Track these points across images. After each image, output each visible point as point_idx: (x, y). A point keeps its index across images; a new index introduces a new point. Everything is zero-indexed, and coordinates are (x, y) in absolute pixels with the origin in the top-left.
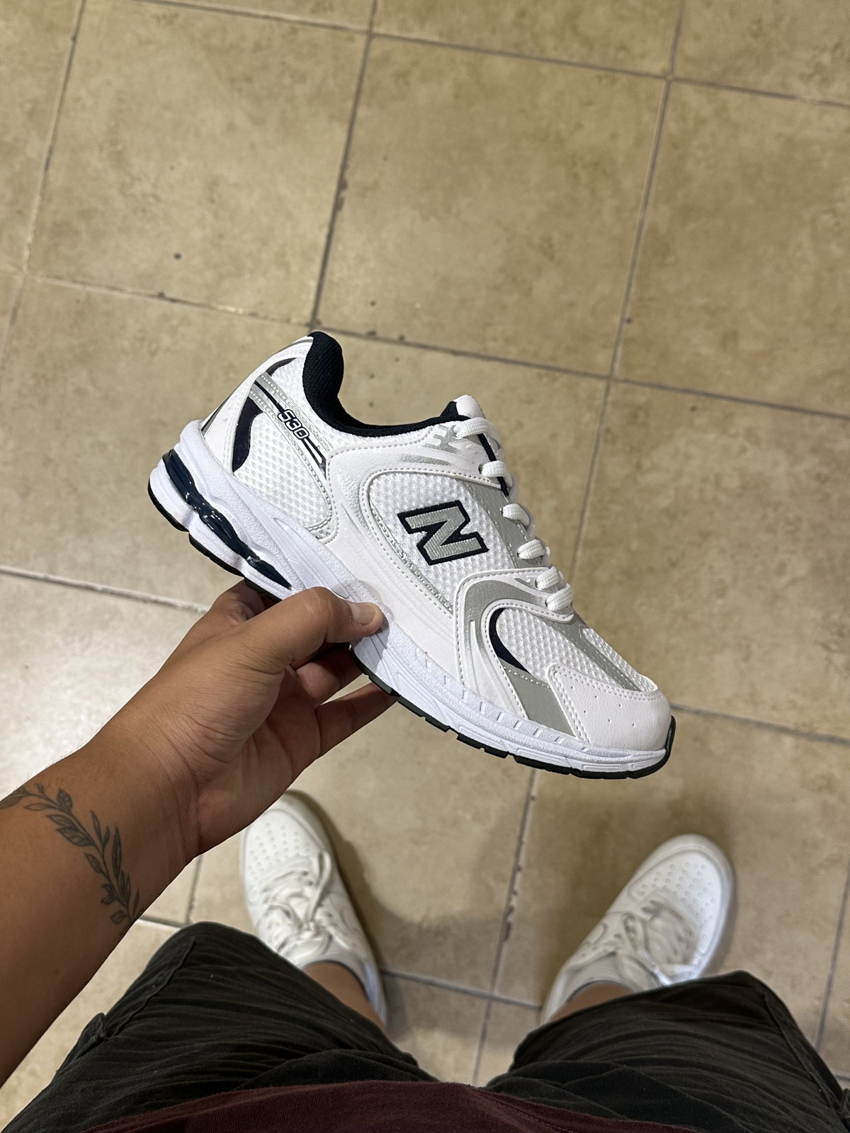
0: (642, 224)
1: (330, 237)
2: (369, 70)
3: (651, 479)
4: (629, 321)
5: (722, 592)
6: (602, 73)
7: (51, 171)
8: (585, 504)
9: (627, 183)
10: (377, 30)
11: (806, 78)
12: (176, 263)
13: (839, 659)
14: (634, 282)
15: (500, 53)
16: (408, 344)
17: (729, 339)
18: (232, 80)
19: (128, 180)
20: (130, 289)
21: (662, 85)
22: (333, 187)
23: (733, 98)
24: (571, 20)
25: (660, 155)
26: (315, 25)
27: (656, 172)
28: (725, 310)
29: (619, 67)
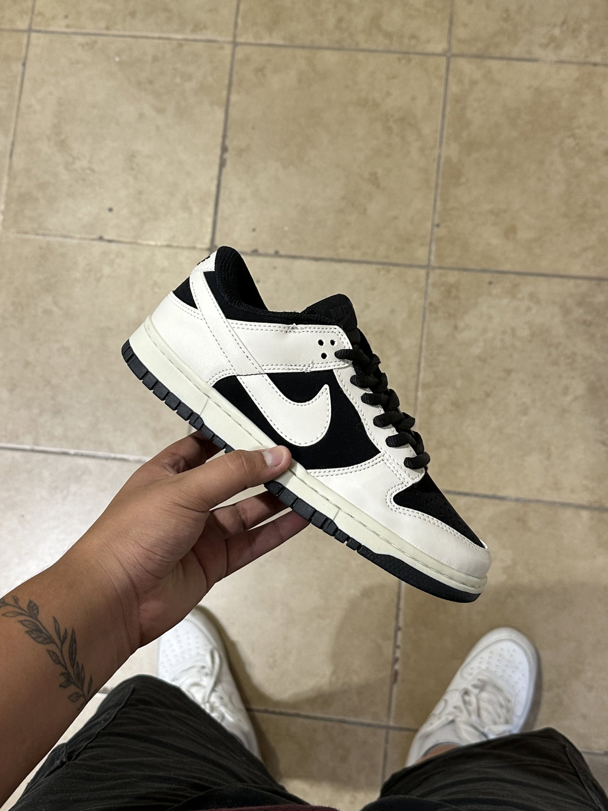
0: (440, 157)
1: (219, 187)
2: (236, 68)
3: (465, 335)
4: (438, 226)
5: (525, 411)
6: (401, 56)
7: (14, 158)
8: (420, 358)
9: (427, 129)
10: (239, 40)
11: (544, 46)
14: (438, 198)
15: (328, 48)
16: (281, 256)
17: (510, 232)
18: (139, 84)
19: (70, 159)
20: (78, 236)
21: (444, 59)
22: (218, 151)
23: (494, 65)
24: (375, 21)
25: (448, 109)
26: (195, 40)
27: (446, 121)
28: (505, 211)
29: (412, 50)
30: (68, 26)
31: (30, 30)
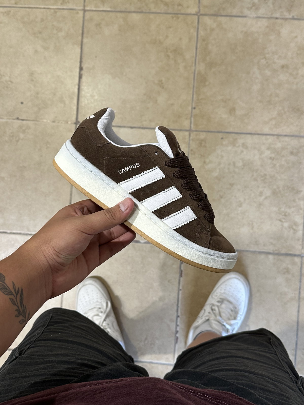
0: (195, 71)
1: (79, 89)
2: (86, 24)
3: (210, 166)
4: (195, 108)
5: (240, 205)
6: (173, 15)
9: (188, 56)
10: (87, 8)
11: (249, 9)
12: (22, 105)
13: (286, 225)
14: (195, 93)
17: (232, 111)
20: (5, 118)
21: (196, 17)
22: (78, 70)
23: (223, 19)
25: (199, 44)
26: (63, 9)
27: (198, 51)
28: (229, 100)
29: (179, 12)
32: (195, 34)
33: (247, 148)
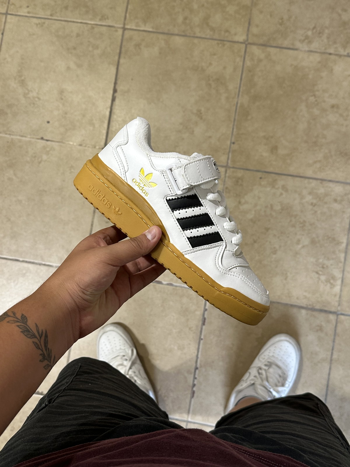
0: (237, 103)
1: (111, 112)
2: (124, 43)
3: (245, 207)
4: (234, 143)
5: (275, 252)
6: (219, 42)
9: (231, 86)
10: (127, 27)
11: (302, 41)
12: (48, 125)
13: (323, 278)
14: (235, 127)
15: (178, 35)
17: (274, 149)
18: (68, 49)
19: (27, 91)
20: (29, 136)
21: (244, 46)
22: (111, 92)
23: (272, 50)
24: (206, 20)
25: (244, 75)
26: (101, 25)
27: (242, 82)
28: (272, 137)
29: (226, 39)
30: (29, 13)
31: (6, 14)
32: (241, 64)
33: (287, 191)
